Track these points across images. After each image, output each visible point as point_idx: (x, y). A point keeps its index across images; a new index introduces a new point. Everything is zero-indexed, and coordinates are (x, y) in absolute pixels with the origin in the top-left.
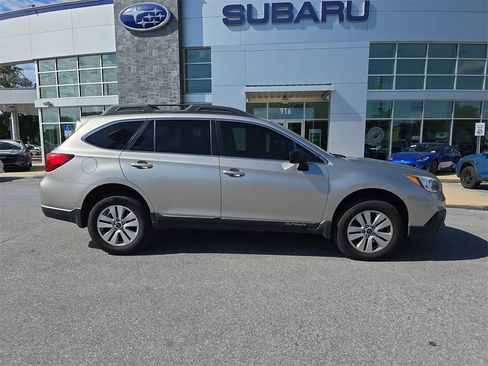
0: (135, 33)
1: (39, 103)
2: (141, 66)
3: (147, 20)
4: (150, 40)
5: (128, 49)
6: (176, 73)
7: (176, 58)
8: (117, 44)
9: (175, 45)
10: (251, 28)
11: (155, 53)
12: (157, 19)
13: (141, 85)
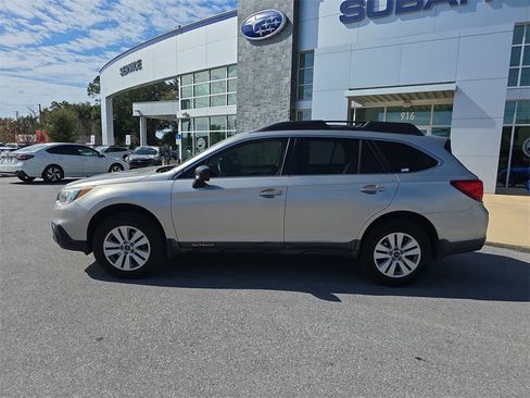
0: (254, 43)
1: (180, 114)
2: (257, 75)
3: (264, 28)
4: (266, 48)
5: (247, 59)
6: (288, 79)
7: (289, 63)
8: (239, 55)
9: (289, 51)
10: (371, 22)
11: (270, 60)
12: (273, 26)
13: (257, 93)
